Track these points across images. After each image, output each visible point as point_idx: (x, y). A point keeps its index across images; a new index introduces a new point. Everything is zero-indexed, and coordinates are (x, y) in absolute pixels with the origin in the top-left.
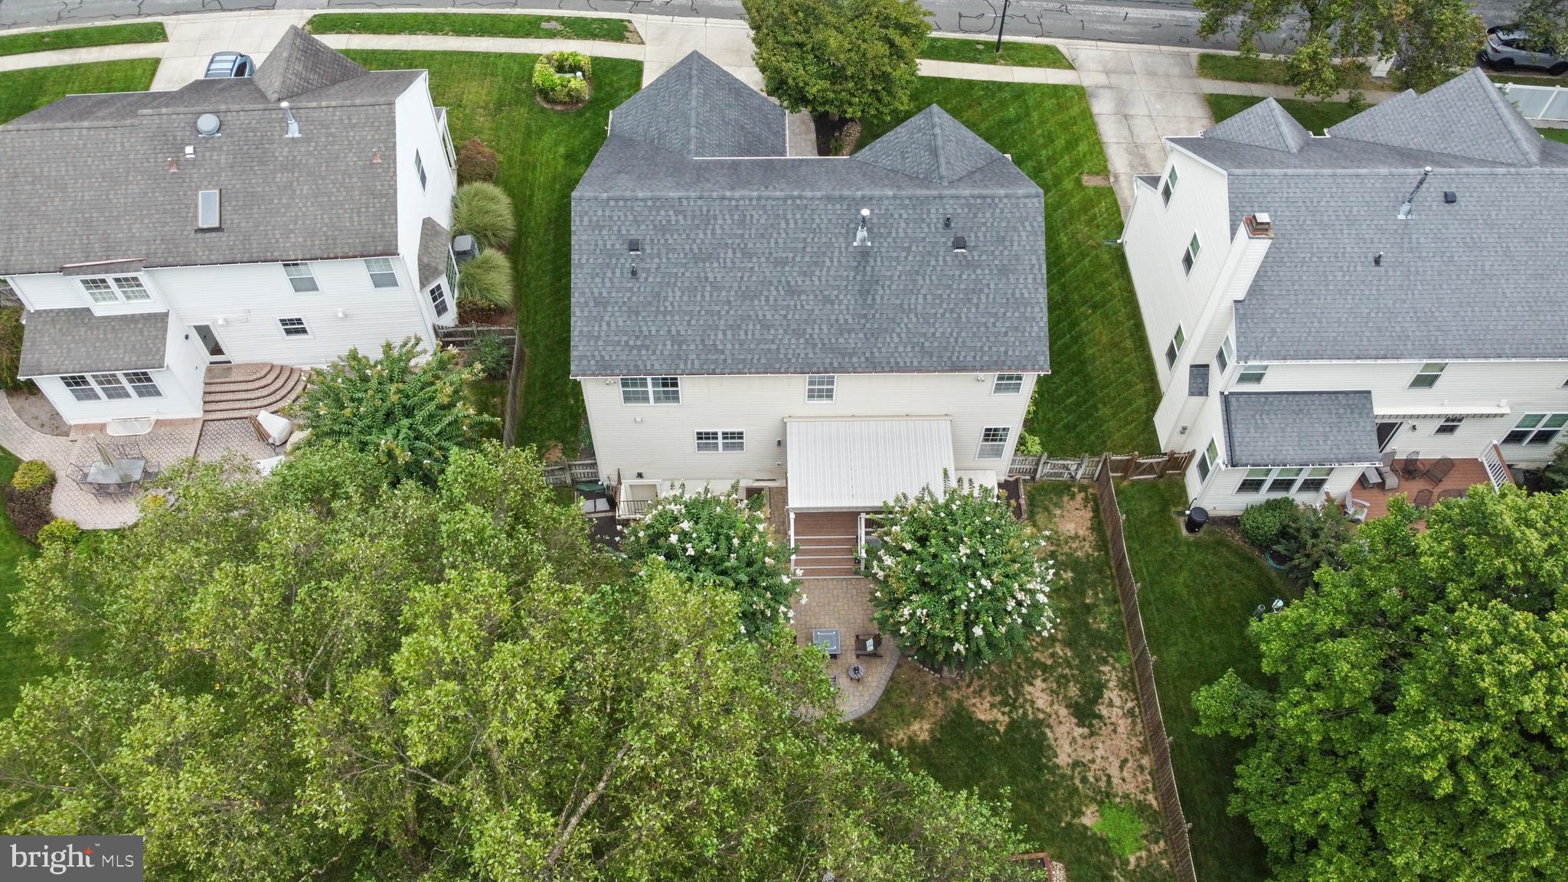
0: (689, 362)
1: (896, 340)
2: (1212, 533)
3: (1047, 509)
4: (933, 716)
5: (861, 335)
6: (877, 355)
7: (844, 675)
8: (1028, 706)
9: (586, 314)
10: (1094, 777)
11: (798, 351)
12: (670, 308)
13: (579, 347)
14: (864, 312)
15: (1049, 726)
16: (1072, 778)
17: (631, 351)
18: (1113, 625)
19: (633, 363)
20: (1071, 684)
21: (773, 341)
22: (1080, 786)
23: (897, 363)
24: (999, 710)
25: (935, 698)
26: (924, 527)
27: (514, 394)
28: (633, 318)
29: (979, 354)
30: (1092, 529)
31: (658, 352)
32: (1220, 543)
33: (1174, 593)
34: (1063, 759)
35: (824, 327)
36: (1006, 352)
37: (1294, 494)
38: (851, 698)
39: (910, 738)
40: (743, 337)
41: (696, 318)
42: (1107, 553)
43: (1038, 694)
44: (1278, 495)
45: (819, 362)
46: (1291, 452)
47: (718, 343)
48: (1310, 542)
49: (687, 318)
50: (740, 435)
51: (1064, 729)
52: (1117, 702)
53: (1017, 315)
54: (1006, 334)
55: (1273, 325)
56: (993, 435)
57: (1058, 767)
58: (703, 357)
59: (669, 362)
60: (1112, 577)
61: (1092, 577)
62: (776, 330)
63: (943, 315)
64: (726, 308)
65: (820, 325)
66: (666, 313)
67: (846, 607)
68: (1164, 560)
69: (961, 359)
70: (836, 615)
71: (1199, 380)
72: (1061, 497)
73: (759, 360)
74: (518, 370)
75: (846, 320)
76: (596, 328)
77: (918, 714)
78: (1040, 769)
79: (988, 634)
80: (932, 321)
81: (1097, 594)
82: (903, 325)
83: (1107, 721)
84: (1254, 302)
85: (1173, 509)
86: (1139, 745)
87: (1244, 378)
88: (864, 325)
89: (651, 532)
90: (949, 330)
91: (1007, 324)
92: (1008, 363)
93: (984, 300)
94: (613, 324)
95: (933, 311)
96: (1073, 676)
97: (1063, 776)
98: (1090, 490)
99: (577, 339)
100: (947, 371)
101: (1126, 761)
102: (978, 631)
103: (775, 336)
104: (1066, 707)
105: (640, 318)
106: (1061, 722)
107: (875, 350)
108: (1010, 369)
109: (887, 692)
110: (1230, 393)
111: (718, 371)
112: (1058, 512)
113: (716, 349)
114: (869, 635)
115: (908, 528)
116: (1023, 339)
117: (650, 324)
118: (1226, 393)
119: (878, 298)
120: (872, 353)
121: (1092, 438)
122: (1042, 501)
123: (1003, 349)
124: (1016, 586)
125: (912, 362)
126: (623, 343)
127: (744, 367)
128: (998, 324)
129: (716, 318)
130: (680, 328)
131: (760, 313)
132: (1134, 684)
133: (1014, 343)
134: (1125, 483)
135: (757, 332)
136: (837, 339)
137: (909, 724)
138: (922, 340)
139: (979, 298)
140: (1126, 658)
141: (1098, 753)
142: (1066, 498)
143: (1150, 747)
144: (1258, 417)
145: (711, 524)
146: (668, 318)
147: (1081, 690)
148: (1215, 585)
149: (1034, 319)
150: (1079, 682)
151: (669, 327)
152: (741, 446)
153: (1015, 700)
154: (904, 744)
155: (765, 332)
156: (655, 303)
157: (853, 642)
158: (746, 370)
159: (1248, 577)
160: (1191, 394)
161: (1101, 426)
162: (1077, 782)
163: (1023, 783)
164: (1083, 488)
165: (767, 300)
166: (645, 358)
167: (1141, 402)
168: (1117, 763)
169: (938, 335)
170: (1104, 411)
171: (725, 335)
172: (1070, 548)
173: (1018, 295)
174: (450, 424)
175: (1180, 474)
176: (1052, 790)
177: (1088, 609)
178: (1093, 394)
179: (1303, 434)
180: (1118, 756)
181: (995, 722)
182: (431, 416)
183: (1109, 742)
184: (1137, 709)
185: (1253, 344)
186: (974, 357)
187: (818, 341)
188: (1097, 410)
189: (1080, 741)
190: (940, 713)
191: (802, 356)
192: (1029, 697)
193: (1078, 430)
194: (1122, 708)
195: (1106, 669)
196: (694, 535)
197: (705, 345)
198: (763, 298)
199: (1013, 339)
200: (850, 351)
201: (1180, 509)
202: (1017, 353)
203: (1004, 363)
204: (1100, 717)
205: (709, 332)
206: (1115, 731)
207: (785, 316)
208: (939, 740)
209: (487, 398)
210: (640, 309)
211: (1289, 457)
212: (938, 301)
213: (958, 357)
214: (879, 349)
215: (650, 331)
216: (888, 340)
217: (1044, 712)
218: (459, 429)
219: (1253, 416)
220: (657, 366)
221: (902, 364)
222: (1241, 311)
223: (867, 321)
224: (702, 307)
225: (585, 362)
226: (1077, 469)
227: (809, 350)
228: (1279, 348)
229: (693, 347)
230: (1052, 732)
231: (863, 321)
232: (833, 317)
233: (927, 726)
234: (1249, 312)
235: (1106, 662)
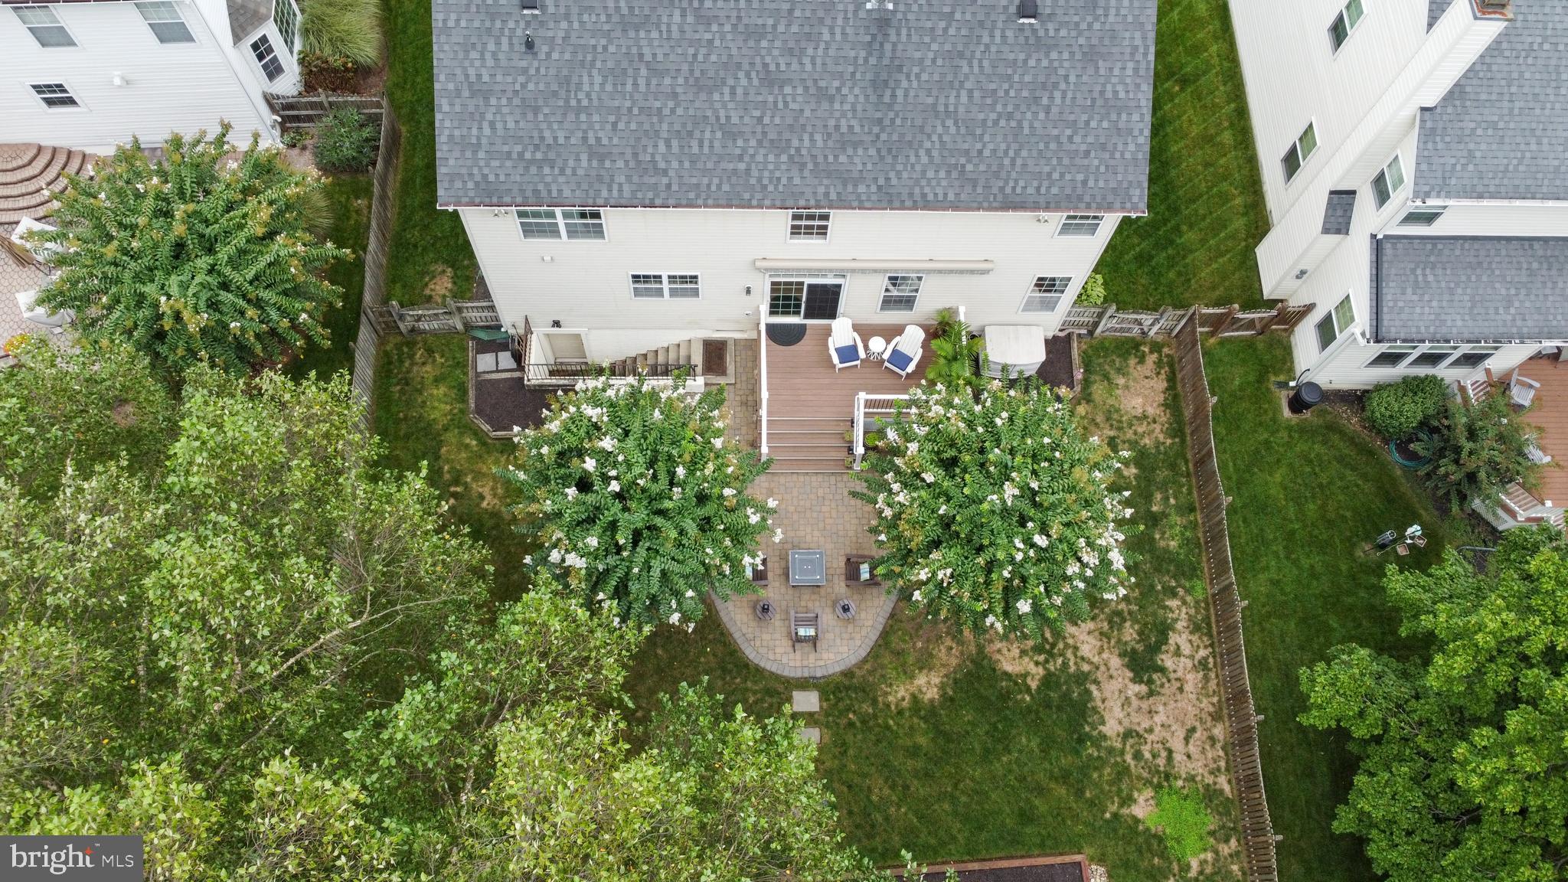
0: (615, 187)
1: (925, 159)
2: (1322, 413)
3: (1106, 377)
4: (943, 665)
5: (872, 152)
6: (894, 181)
7: (828, 610)
8: (1069, 654)
9: (458, 108)
10: (1151, 752)
11: (777, 174)
12: (585, 103)
13: (448, 162)
14: (879, 115)
15: (1096, 682)
16: (1122, 752)
17: (527, 168)
18: (1186, 542)
19: (531, 187)
20: (1128, 624)
21: (741, 158)
22: (1132, 763)
23: (924, 195)
24: (1031, 658)
25: (948, 642)
26: (952, 444)
27: (383, 197)
28: (530, 116)
29: (1045, 184)
30: (1165, 405)
31: (569, 171)
32: (1332, 428)
33: (1268, 497)
34: (1111, 728)
35: (818, 137)
36: (1085, 182)
37: (1443, 371)
38: (838, 641)
39: (914, 696)
40: (695, 150)
41: (624, 119)
42: (1183, 441)
43: (1084, 637)
44: (1422, 371)
45: (808, 191)
46: (1459, 323)
47: (658, 158)
48: (1468, 446)
49: (612, 118)
50: (694, 279)
51: (1114, 685)
52: (1186, 649)
53: (1105, 124)
54: (1087, 153)
55: (1472, 146)
56: (1047, 285)
57: (1105, 737)
58: (635, 179)
59: (585, 186)
60: (1188, 475)
61: (1162, 474)
62: (746, 140)
63: (996, 122)
64: (671, 104)
65: (811, 135)
66: (579, 110)
67: (834, 515)
68: (1257, 451)
69: (1019, 190)
70: (821, 525)
71: (1339, 212)
72: (1126, 360)
73: (719, 187)
74: (388, 162)
75: (851, 127)
76: (474, 131)
77: (925, 663)
78: (1081, 741)
79: (1037, 610)
80: (978, 131)
81: (1167, 498)
82: (935, 138)
83: (1172, 676)
84: (1450, 110)
85: (1273, 378)
86: (1211, 709)
87: (1412, 218)
88: (878, 136)
89: (558, 448)
90: (1003, 146)
91: (1090, 139)
92: (1087, 199)
93: (1058, 101)
94: (499, 126)
95: (981, 116)
96: (1130, 613)
97: (1111, 751)
98: (1166, 350)
99: (445, 148)
100: (996, 209)
101: (1193, 730)
102: (1024, 606)
103: (744, 149)
104: (1120, 655)
105: (541, 117)
106: (1111, 677)
107: (892, 175)
108: (1088, 207)
109: (885, 635)
110: (1386, 237)
111: (658, 202)
112: (1121, 381)
113: (656, 168)
114: (864, 558)
115: (929, 446)
116: (1112, 162)
117: (555, 126)
118: (1380, 236)
119: (900, 93)
120: (888, 179)
121: (1172, 275)
122: (1099, 365)
123: (1080, 177)
124: (1082, 542)
125: (946, 194)
126: (515, 156)
127: (698, 196)
128: (1077, 139)
129: (655, 119)
130: (601, 134)
131: (722, 113)
132: (1209, 624)
133: (1098, 168)
134: (1212, 341)
135: (717, 144)
136: (836, 157)
137: (912, 677)
138: (963, 160)
139: (1051, 98)
140: (1202, 588)
141: (1158, 719)
142: (1132, 361)
143: (1225, 711)
144: (1419, 272)
145: (646, 439)
146: (583, 117)
147: (1140, 633)
148: (1321, 486)
149: (1130, 131)
150: (1138, 622)
151: (585, 132)
152: (695, 293)
153: (1053, 645)
154: (905, 704)
155: (730, 143)
156: (563, 93)
157: (842, 564)
158: (700, 202)
159: (1365, 477)
160: (1326, 230)
161: (1184, 257)
162: (1128, 758)
163: (1058, 758)
164: (1156, 347)
165: (733, 93)
166: (549, 179)
167: (1239, 223)
168: (1181, 734)
169: (987, 153)
170: (1190, 236)
171: (669, 146)
172: (1135, 433)
173: (1109, 95)
174: (270, 265)
175: (1285, 330)
176: (1096, 769)
177: (1154, 520)
178: (1175, 210)
179: (1477, 298)
180: (1183, 723)
181: (1025, 675)
182: (242, 252)
183: (1172, 703)
184: (1211, 660)
185: (1439, 174)
186: (1038, 189)
187: (808, 159)
188: (1180, 234)
189: (1135, 702)
190: (954, 662)
191: (784, 181)
192: (1070, 641)
193: (1153, 263)
194: (1192, 657)
195: (1173, 603)
196: (621, 458)
197: (639, 162)
198: (727, 90)
199: (1096, 162)
200: (856, 175)
201: (1282, 378)
202: (1101, 184)
203: (1080, 198)
204: (1162, 670)
205: (644, 141)
206: (1181, 689)
207: (760, 119)
208: (952, 700)
209: (348, 198)
210: (541, 102)
211: (1454, 330)
212: (989, 101)
213: (1014, 188)
214: (899, 173)
215: (555, 138)
216: (913, 159)
217: (1090, 662)
218: (284, 271)
219: (1413, 271)
220: (567, 193)
221: (931, 197)
222: (1429, 124)
223: (883, 130)
224: (634, 102)
225: (458, 184)
226: (1153, 324)
227: (795, 173)
228: (1475, 182)
229: (620, 164)
230: (1100, 689)
231: (876, 130)
232: (832, 123)
233: (936, 680)
234: (1440, 125)
235: (1174, 594)
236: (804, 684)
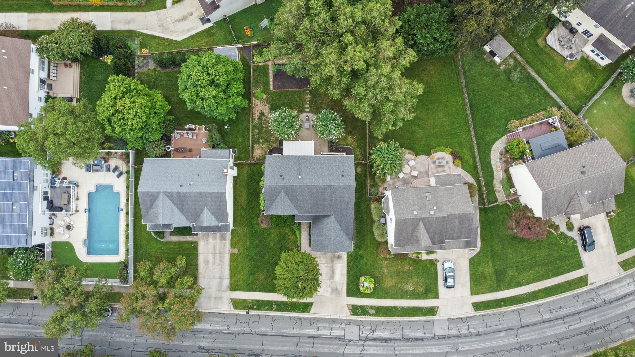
1: (294, 160)
3: (262, 155)
5: (301, 161)
9: (352, 165)
10: (263, 103)
12: (336, 166)
14: (300, 165)
16: (266, 103)
18: (254, 131)
21: (317, 161)
23: (294, 157)
29: (279, 158)
30: (254, 151)
35: (307, 163)
38: (303, 117)
40: (323, 161)
42: (252, 146)
45: (309, 157)
49: (333, 165)
51: (266, 111)
52: (256, 116)
53: (271, 164)
57: (269, 105)
58: (330, 158)
60: (253, 140)
61: (256, 140)
64: (326, 166)
68: (241, 144)
72: (259, 158)
75: (303, 164)
76: (350, 163)
78: (272, 104)
80: (287, 163)
81: (256, 137)
85: (237, 156)
86: (254, 108)
90: (284, 162)
94: (347, 164)
96: (263, 121)
98: (253, 160)
104: (265, 115)
112: (260, 155)
113: (327, 159)
119: (297, 167)
123: (274, 159)
125: (291, 157)
126: (345, 161)
127: (322, 157)
128: (275, 163)
129: (328, 164)
132: (253, 119)
138: (289, 160)
139: (278, 167)
140: (253, 124)
141: (261, 107)
147: (262, 118)
149: (268, 164)
151: (336, 163)
156: (339, 167)
163: (275, 102)
165: (318, 167)
166: (340, 158)
168: (258, 105)
171: (326, 162)
172: (259, 146)
173: (271, 167)
176: (270, 101)
177: (258, 134)
183: (259, 109)
184: (253, 115)
187: (309, 160)
189: (264, 109)
191: (312, 158)
200: (303, 159)
204: (260, 113)
207: (315, 164)
209: (374, 184)
210: (342, 166)
212: (286, 167)
213: (283, 158)
214: (297, 159)
215: (340, 162)
217: (270, 114)
224: (330, 166)
230: (269, 111)
235: (257, 124)
236: (307, 112)
